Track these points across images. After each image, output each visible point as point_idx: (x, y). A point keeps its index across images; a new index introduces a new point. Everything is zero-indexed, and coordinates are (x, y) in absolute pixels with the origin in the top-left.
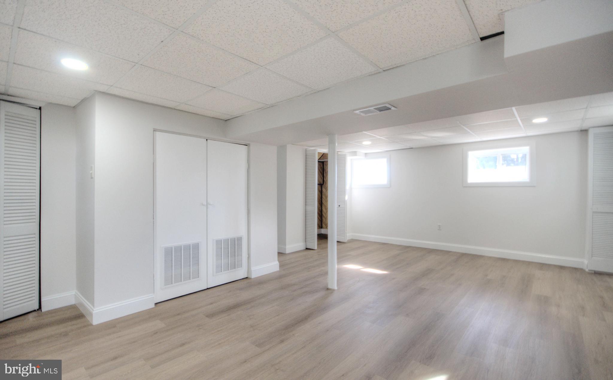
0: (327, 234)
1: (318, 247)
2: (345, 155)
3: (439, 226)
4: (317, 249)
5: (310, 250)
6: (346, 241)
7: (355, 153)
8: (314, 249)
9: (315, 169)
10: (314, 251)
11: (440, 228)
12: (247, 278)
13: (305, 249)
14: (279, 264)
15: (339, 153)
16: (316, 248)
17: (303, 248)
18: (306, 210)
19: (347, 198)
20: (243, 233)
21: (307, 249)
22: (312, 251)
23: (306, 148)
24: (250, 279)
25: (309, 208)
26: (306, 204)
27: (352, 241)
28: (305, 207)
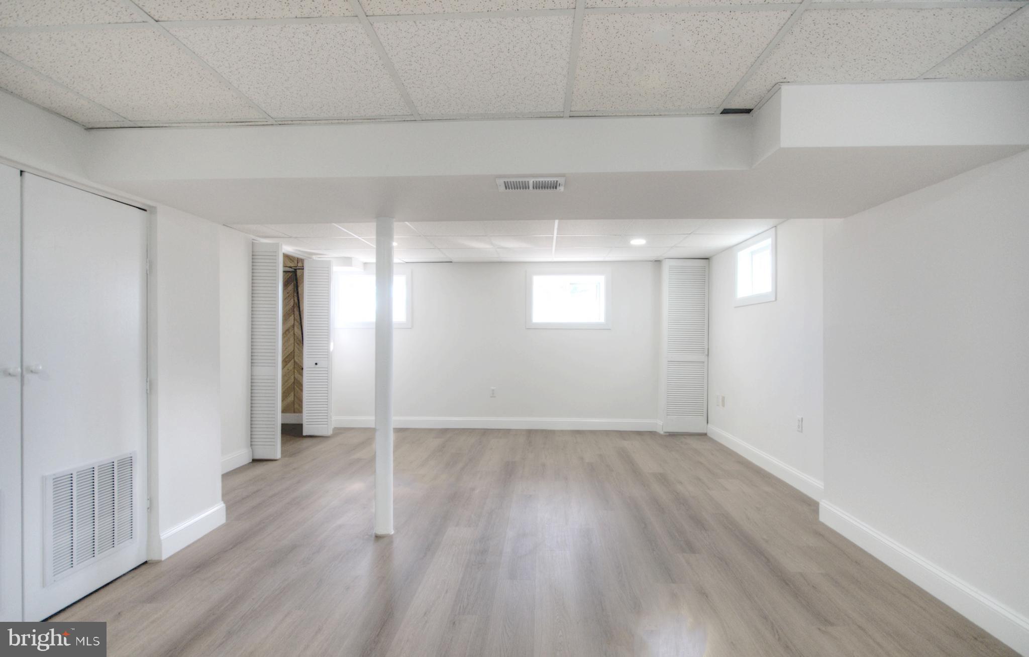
0: (301, 423)
1: (283, 452)
2: (329, 263)
3: (493, 390)
4: (282, 457)
5: (265, 463)
6: (330, 432)
7: (347, 261)
8: (276, 458)
9: (277, 287)
10: (274, 462)
11: (493, 394)
12: (146, 562)
13: (251, 461)
14: (225, 507)
15: (314, 257)
16: (278, 456)
17: (246, 459)
18: (252, 375)
19: (332, 348)
20: (134, 445)
21: (255, 461)
22: (270, 463)
23: (254, 237)
24: (157, 563)
25: (262, 371)
26: (252, 363)
27: (339, 431)
28: (251, 368)
